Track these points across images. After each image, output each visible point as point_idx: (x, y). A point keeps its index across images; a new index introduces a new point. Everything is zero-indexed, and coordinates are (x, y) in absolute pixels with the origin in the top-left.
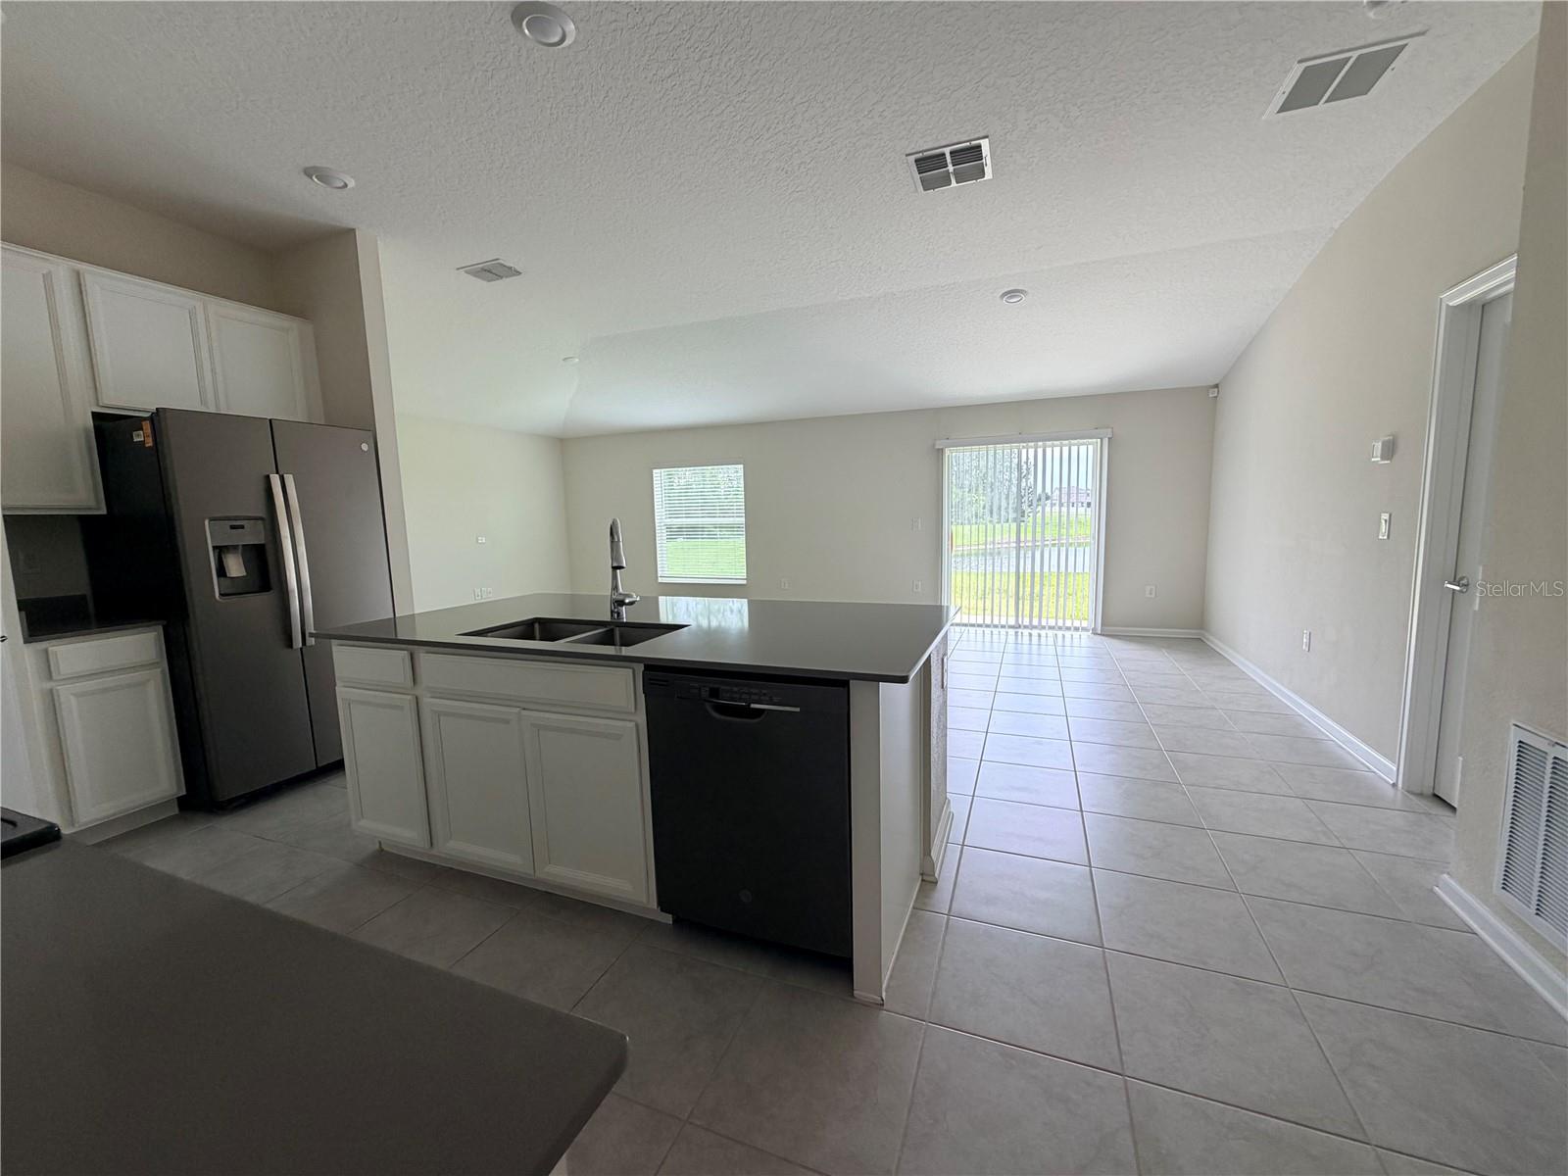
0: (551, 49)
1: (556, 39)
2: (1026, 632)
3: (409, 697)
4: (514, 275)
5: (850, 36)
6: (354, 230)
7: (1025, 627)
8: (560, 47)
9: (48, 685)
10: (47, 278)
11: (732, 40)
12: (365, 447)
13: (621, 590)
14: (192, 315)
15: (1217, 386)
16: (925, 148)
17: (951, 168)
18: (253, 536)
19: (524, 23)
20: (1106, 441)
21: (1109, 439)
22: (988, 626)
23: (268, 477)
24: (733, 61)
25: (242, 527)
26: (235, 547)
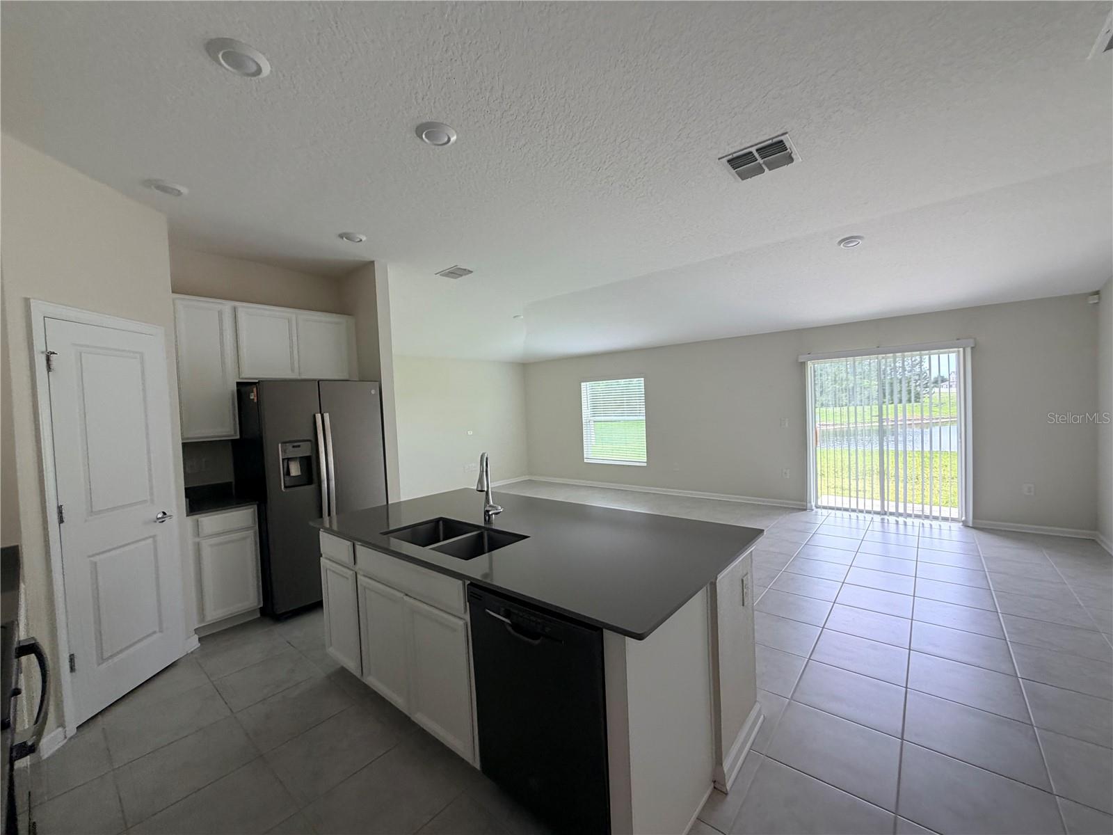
0: (446, 146)
1: (446, 139)
2: (892, 519)
3: (351, 572)
4: (468, 274)
5: (644, 91)
6: (372, 263)
7: (892, 514)
8: (450, 144)
9: (197, 540)
10: (220, 313)
11: (558, 114)
12: (373, 392)
13: (491, 503)
14: (289, 321)
15: (1097, 293)
16: (734, 151)
17: (760, 161)
18: (305, 450)
19: (424, 136)
20: (969, 350)
21: (972, 348)
22: (854, 511)
23: (314, 416)
24: (563, 127)
25: (299, 446)
26: (296, 458)
